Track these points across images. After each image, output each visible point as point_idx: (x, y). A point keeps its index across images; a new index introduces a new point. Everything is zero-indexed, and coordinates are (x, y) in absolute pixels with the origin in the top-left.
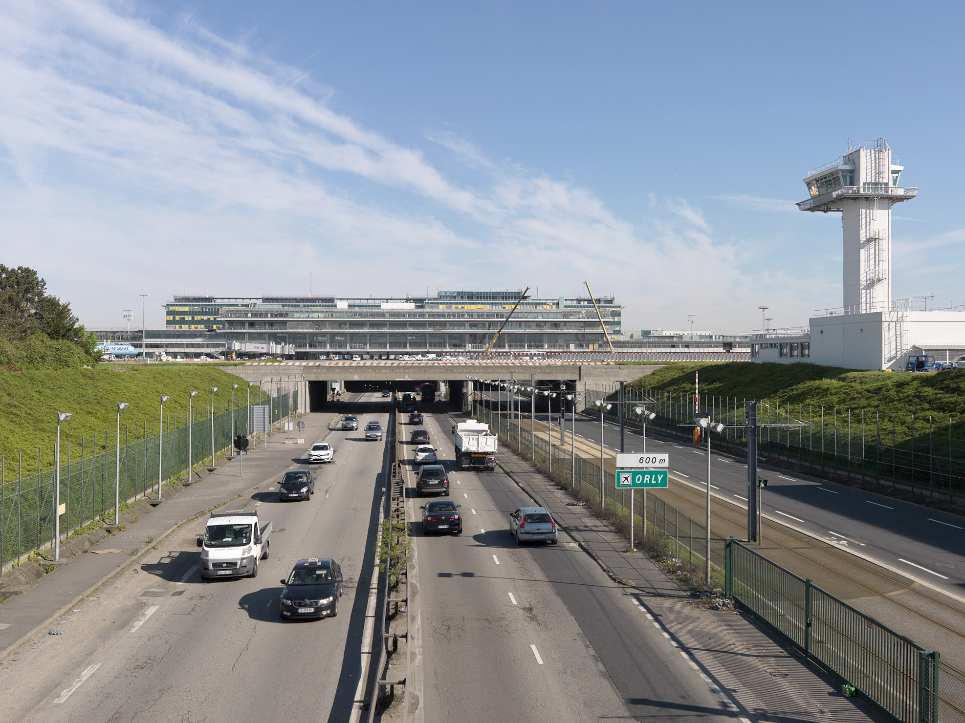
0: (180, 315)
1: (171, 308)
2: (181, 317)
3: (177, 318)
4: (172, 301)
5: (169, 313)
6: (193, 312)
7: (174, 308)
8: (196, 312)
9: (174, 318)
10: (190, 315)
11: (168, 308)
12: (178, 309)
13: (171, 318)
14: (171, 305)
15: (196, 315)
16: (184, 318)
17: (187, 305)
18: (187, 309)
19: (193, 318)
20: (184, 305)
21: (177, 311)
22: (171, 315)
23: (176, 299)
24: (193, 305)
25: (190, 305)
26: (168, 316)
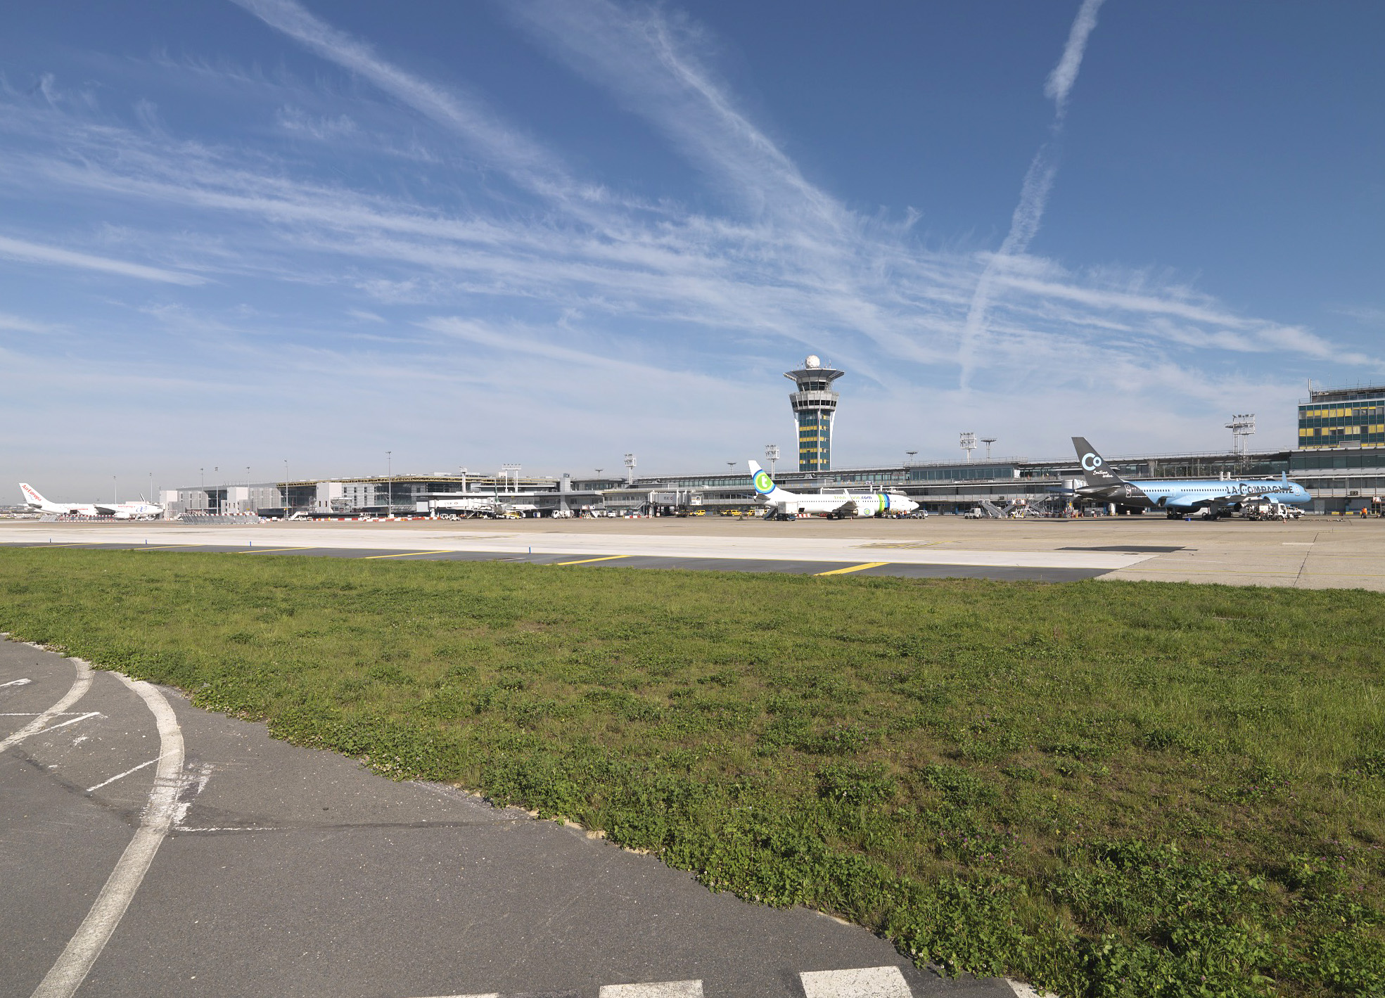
0: (1332, 425)
1: (1309, 414)
2: (1334, 429)
3: (1325, 431)
4: (1307, 401)
5: (1303, 424)
6: (1365, 417)
7: (1317, 413)
8: (1373, 417)
9: (1317, 432)
10: (1356, 424)
11: (1304, 414)
12: (1325, 414)
13: (1310, 432)
14: (1310, 408)
15: (1373, 422)
16: (1341, 432)
17: (1348, 405)
18: (1349, 412)
19: (1364, 430)
20: (1341, 406)
21: (1324, 419)
22: (1310, 426)
23: (1315, 397)
24: (1364, 404)
25: (1356, 405)
26: (1303, 430)
